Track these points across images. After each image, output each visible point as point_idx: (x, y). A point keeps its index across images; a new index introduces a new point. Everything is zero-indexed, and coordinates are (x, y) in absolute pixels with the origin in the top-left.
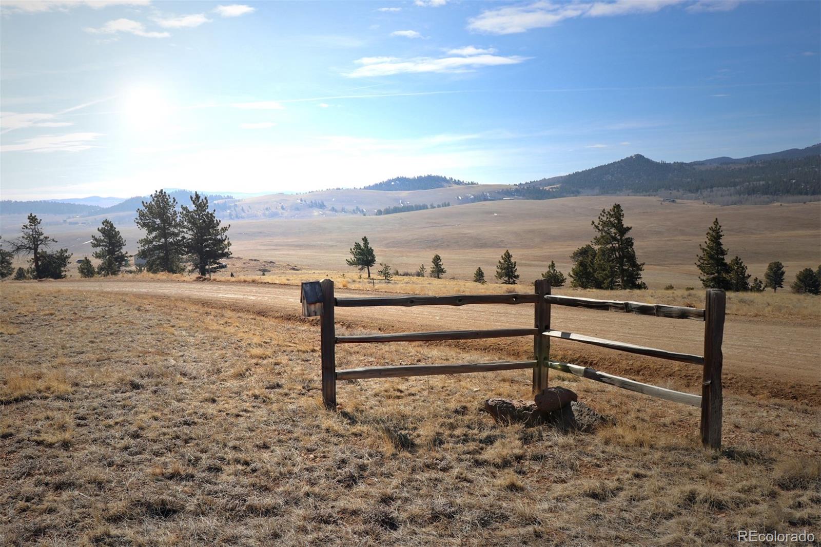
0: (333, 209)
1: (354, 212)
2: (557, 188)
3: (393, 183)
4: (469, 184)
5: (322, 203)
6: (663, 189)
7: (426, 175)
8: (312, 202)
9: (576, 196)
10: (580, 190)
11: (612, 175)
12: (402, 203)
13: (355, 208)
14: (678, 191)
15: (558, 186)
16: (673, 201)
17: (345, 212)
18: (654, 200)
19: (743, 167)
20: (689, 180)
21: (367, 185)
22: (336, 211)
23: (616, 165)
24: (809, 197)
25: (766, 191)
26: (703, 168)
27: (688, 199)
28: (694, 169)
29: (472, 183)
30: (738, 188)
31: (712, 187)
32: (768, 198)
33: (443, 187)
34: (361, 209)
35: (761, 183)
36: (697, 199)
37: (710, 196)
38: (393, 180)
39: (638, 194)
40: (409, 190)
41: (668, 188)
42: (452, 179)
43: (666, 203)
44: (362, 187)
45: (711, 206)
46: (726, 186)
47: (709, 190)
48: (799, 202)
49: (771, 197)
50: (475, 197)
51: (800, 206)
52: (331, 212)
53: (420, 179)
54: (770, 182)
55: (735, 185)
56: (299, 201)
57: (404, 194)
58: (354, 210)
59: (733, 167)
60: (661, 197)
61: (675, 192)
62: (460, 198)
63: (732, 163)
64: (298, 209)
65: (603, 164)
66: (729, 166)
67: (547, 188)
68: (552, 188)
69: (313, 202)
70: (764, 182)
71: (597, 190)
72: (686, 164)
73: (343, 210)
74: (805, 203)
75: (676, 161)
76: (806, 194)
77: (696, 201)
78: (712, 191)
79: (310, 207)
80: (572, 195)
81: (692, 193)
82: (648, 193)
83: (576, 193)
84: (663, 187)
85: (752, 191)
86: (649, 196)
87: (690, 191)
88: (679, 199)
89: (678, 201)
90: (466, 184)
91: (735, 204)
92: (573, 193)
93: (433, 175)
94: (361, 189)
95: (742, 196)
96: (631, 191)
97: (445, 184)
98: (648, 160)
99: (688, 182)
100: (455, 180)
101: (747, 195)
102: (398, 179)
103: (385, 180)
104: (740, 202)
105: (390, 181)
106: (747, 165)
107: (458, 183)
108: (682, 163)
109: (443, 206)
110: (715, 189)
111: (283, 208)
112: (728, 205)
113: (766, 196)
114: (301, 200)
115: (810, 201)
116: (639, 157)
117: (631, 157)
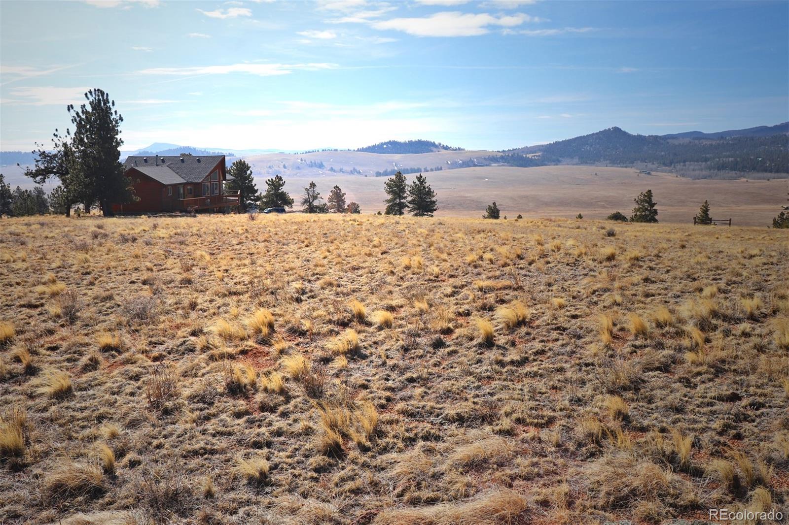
0: (332, 169)
1: (352, 173)
2: (539, 156)
3: (385, 146)
4: (456, 150)
5: (321, 163)
6: (639, 162)
7: (417, 140)
8: (311, 162)
9: (557, 165)
10: (560, 159)
11: (591, 146)
12: (396, 166)
13: (352, 169)
14: (653, 164)
15: (539, 154)
16: (649, 174)
17: (343, 172)
18: (631, 171)
19: (714, 143)
20: (663, 153)
21: (360, 147)
22: (335, 171)
23: (594, 137)
24: (773, 175)
25: (734, 167)
26: (676, 142)
27: (662, 172)
28: (668, 143)
29: (459, 149)
30: (709, 163)
31: (684, 162)
32: (736, 174)
33: (432, 151)
34: (358, 170)
35: (731, 159)
36: (671, 172)
37: (682, 170)
38: (385, 143)
39: (616, 165)
40: (400, 153)
41: (643, 161)
42: (440, 144)
43: (643, 175)
44: (356, 149)
45: (683, 179)
46: (697, 161)
47: (682, 164)
48: (764, 179)
49: (738, 173)
50: (463, 163)
51: (765, 183)
52: (330, 172)
53: (411, 143)
54: (738, 159)
55: (706, 160)
56: (300, 161)
57: (397, 157)
58: (351, 171)
59: (705, 142)
60: (637, 169)
61: (650, 165)
62: (449, 162)
63: (703, 139)
64: (298, 168)
65: (582, 135)
66: (701, 141)
67: (530, 156)
68: (534, 156)
69: (313, 162)
70: (733, 159)
71: (576, 160)
72: (660, 137)
73: (341, 170)
74: (768, 180)
75: (650, 135)
76: (771, 172)
77: (670, 174)
78: (685, 165)
79: (310, 166)
80: (553, 163)
81: (667, 166)
82: (625, 165)
83: (557, 162)
84: (639, 159)
85: (722, 167)
86: (626, 167)
87: (665, 164)
88: (654, 171)
89: (653, 173)
90: (454, 150)
91: (705, 178)
92: (554, 161)
93: (423, 140)
94: (354, 150)
95: (712, 171)
96: (608, 161)
97: (435, 149)
98: (625, 133)
99: (662, 156)
100: (443, 146)
101: (716, 171)
102: (390, 142)
103: (378, 143)
104: (710, 177)
105: (382, 144)
106: (718, 142)
107: (446, 148)
108: (656, 137)
109: (436, 170)
110: (687, 163)
111: (285, 167)
112: (699, 179)
113: (734, 172)
114: (302, 160)
115: (774, 179)
116: (617, 130)
117: (609, 129)
